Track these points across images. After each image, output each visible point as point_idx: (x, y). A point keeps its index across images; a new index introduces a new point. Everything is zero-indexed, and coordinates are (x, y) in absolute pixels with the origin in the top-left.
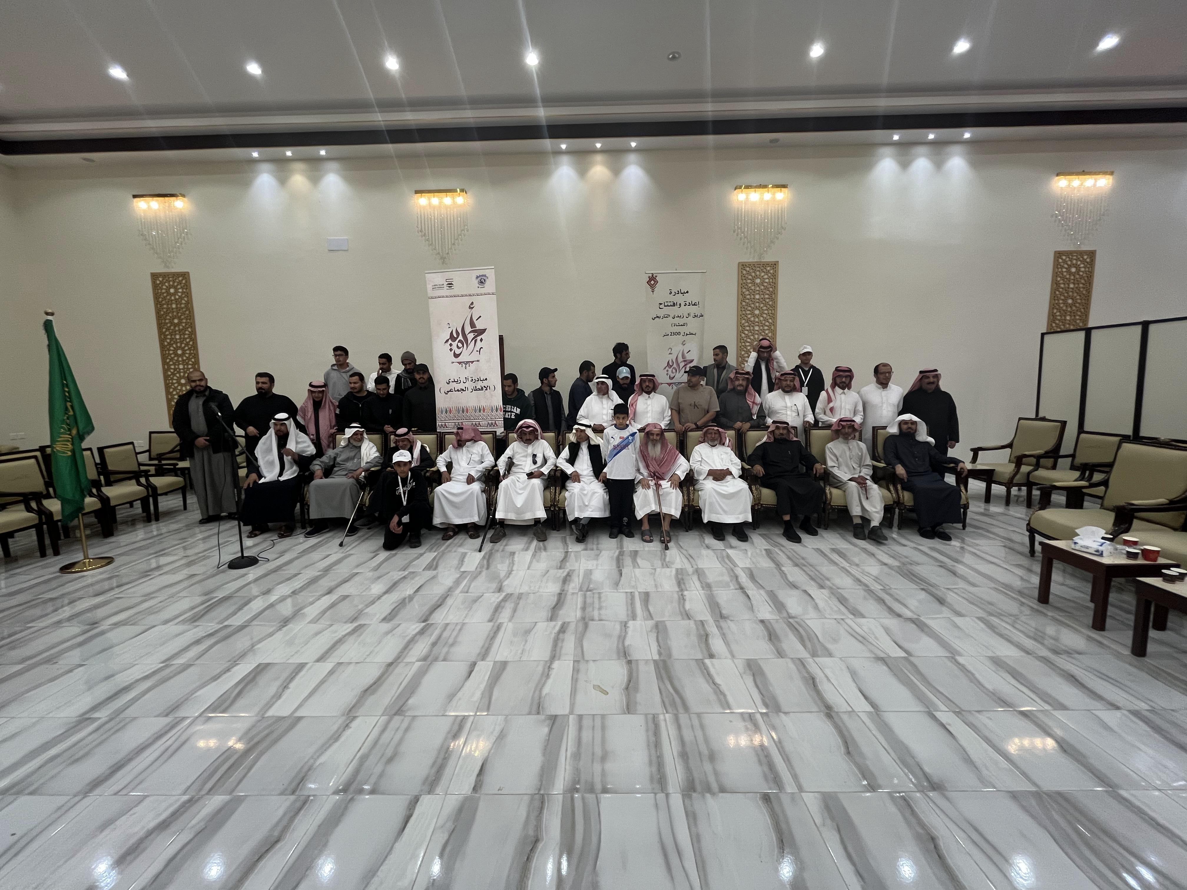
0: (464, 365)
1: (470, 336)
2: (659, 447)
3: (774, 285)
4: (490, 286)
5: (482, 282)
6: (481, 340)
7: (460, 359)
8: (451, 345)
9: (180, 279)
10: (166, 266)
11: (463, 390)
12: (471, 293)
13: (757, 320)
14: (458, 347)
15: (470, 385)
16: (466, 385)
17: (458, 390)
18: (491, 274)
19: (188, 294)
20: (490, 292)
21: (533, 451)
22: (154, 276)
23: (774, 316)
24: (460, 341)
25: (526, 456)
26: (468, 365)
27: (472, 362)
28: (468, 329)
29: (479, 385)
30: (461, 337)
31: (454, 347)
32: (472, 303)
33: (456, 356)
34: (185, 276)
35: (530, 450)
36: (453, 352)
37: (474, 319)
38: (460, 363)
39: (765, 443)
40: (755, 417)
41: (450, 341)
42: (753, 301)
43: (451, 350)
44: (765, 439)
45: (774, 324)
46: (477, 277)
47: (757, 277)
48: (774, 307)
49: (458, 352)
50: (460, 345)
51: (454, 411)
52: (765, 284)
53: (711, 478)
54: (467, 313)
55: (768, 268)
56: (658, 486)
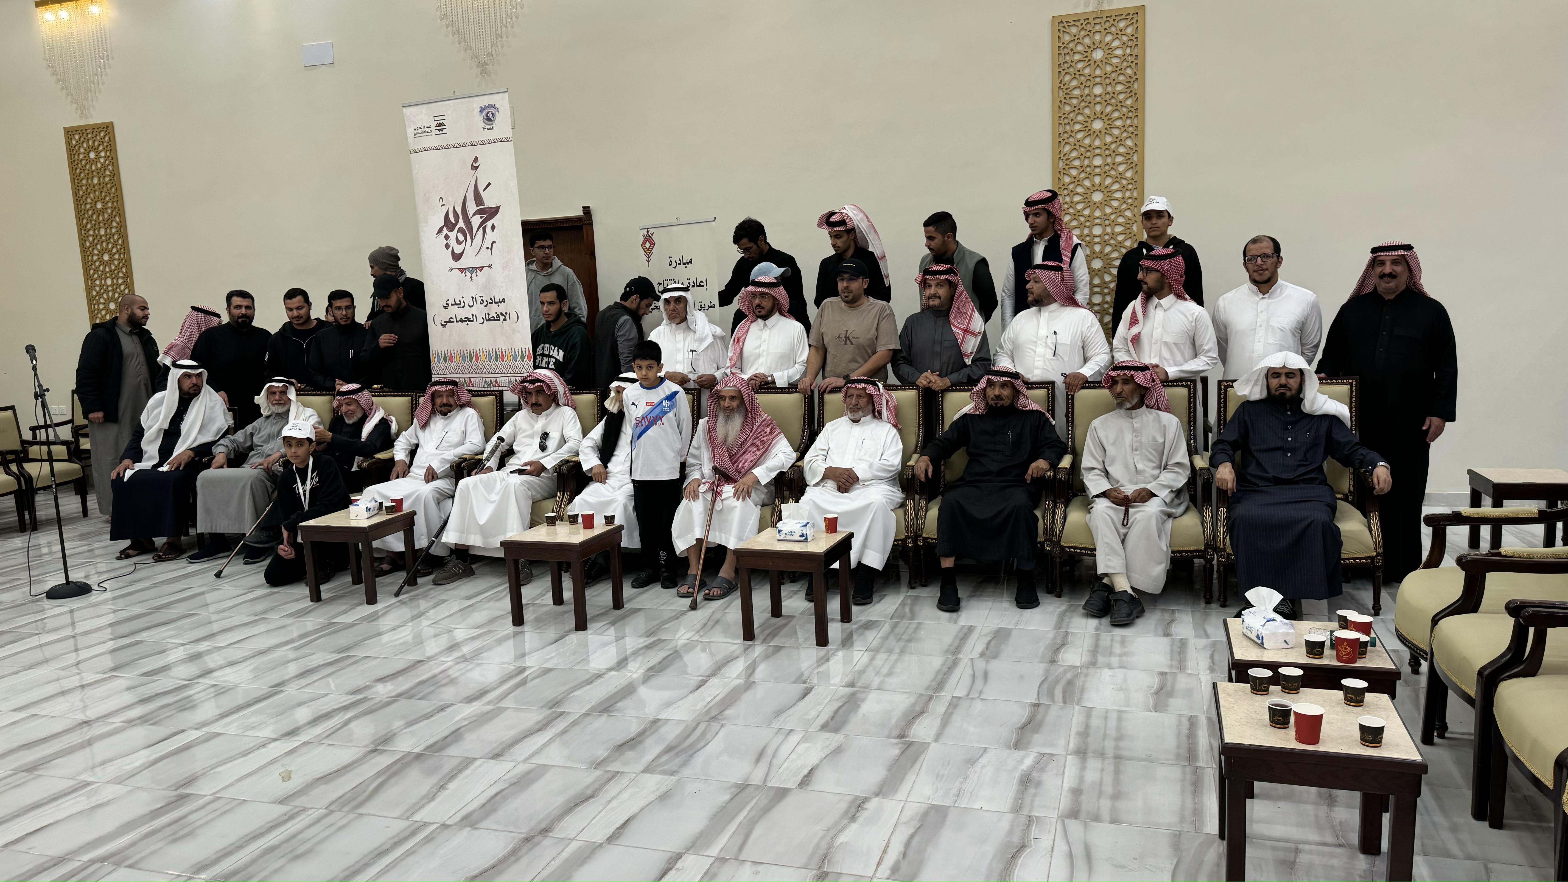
0: (469, 275)
1: (476, 221)
2: (737, 421)
3: (1137, 62)
4: (503, 125)
5: (489, 119)
6: (493, 227)
7: (462, 263)
8: (447, 237)
9: (102, 134)
10: (83, 115)
11: (468, 319)
12: (474, 140)
13: (1097, 143)
14: (459, 242)
15: (479, 310)
16: (473, 310)
17: (462, 321)
18: (502, 102)
19: (113, 160)
20: (503, 136)
21: (545, 426)
22: (69, 132)
23: (1137, 133)
24: (461, 230)
25: (531, 436)
26: (474, 275)
27: (481, 268)
28: (472, 208)
29: (494, 310)
30: (461, 224)
31: (452, 242)
32: (476, 160)
33: (457, 257)
34: (108, 128)
35: (541, 423)
36: (450, 249)
37: (481, 189)
38: (462, 270)
39: (965, 415)
40: (968, 361)
41: (445, 231)
42: (1088, 101)
43: (447, 246)
44: (966, 410)
45: (1138, 149)
46: (481, 111)
47: (1094, 47)
48: (1137, 111)
49: (458, 249)
50: (461, 237)
51: (457, 359)
52: (1115, 61)
53: (831, 484)
54: (469, 178)
55: (1122, 25)
56: (716, 493)
